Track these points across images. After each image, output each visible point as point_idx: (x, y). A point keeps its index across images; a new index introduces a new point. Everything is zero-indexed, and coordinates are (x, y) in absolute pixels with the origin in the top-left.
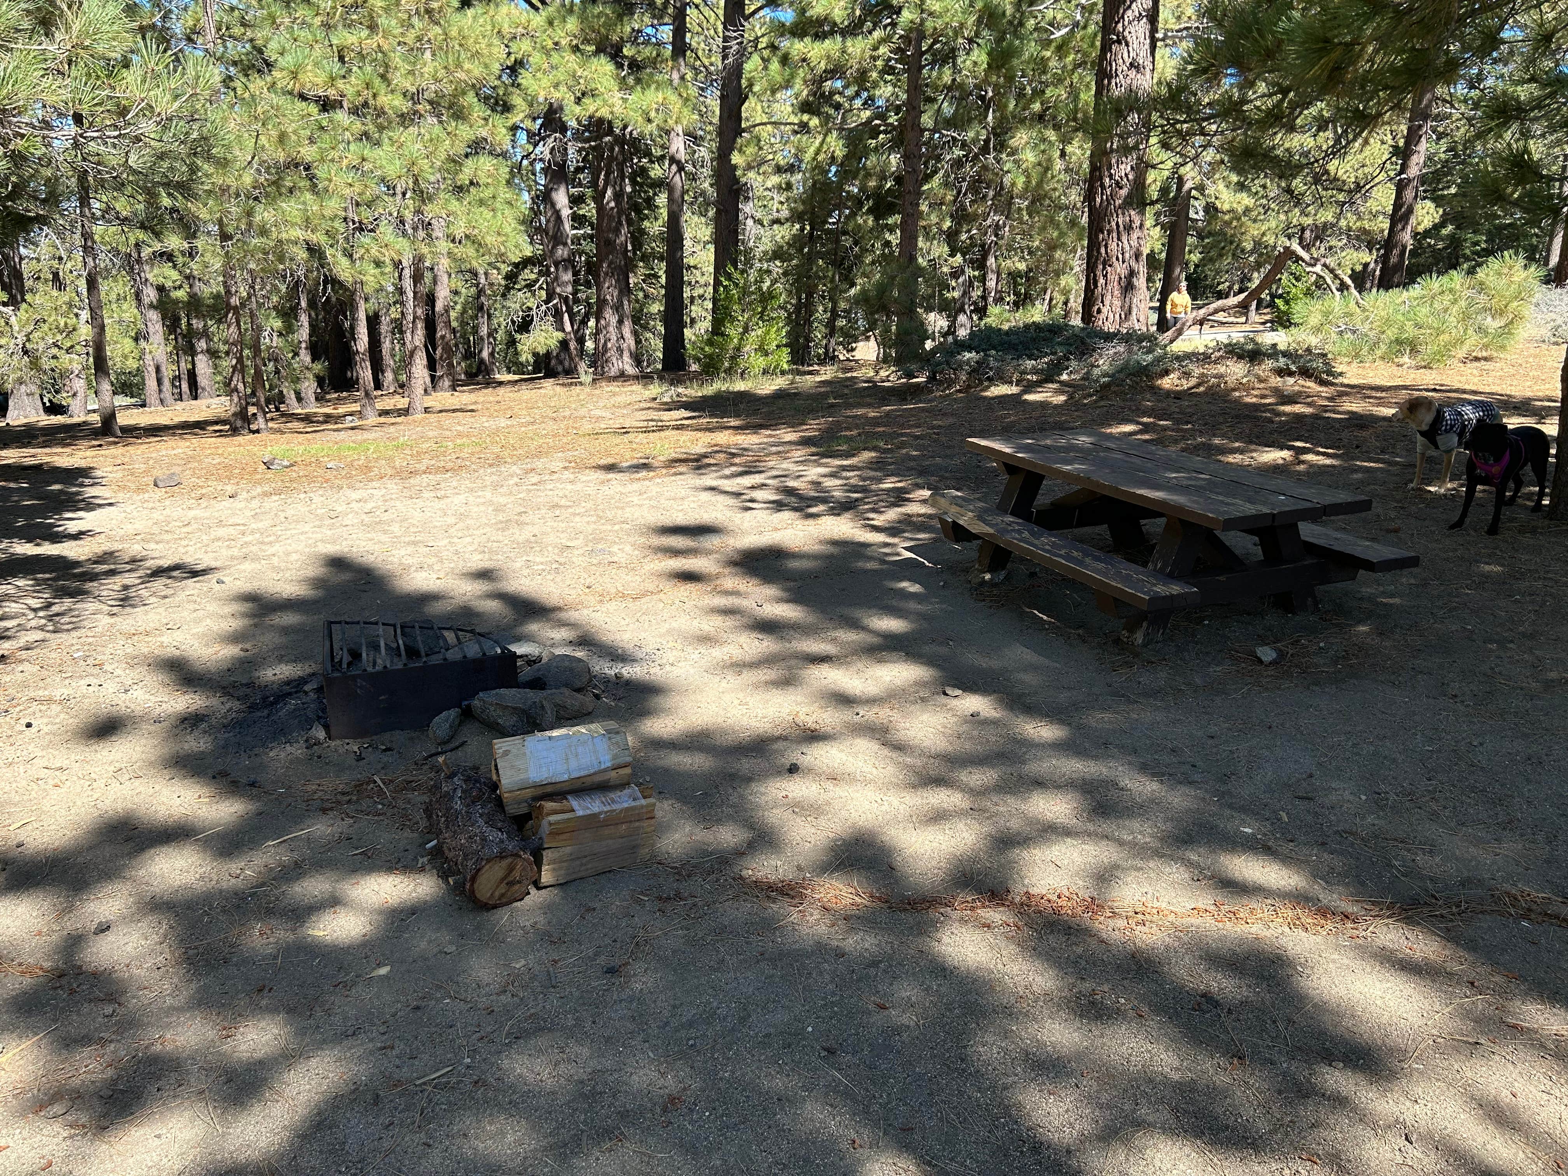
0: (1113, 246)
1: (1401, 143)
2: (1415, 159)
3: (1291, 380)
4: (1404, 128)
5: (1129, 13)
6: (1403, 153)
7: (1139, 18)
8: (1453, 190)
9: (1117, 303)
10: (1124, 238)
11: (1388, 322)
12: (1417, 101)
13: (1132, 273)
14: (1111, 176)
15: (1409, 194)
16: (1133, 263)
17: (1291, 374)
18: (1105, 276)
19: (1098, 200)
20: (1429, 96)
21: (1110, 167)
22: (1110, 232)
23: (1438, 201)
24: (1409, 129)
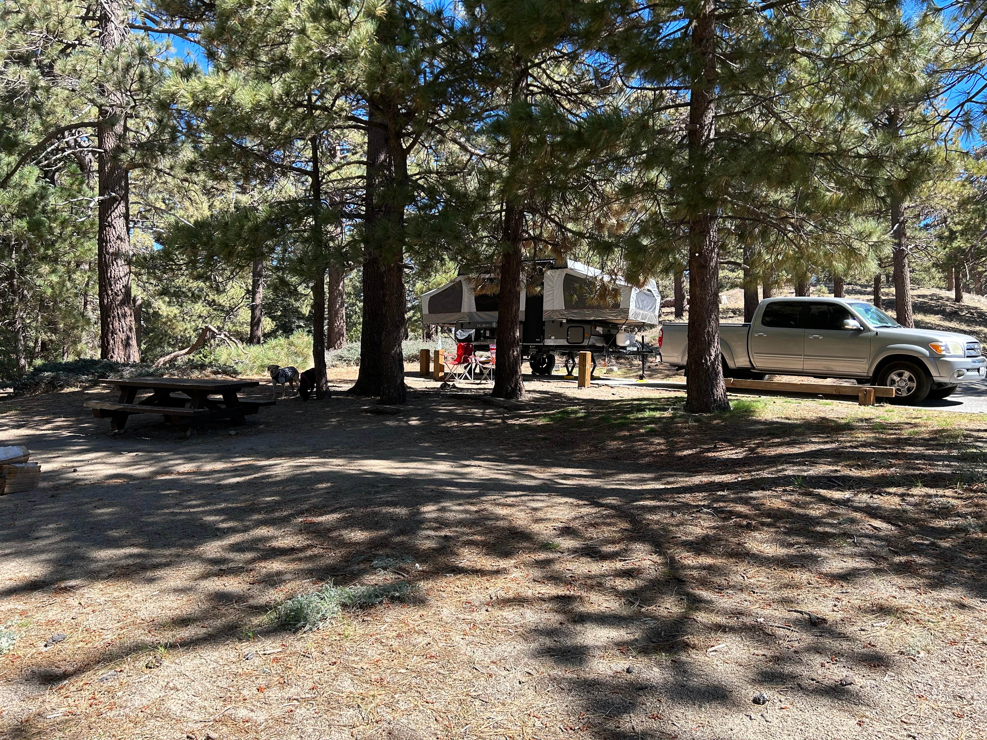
0: (116, 324)
1: (250, 288)
2: (258, 295)
3: (220, 376)
4: (250, 281)
5: (114, 214)
6: (252, 293)
7: (120, 216)
8: (279, 313)
9: (122, 353)
10: (122, 320)
11: (257, 358)
12: (255, 268)
13: (128, 338)
14: (112, 290)
15: (258, 312)
16: (129, 333)
17: (219, 373)
18: (114, 339)
19: (106, 301)
20: (260, 266)
21: (111, 285)
22: (114, 317)
23: (273, 318)
24: (253, 282)
